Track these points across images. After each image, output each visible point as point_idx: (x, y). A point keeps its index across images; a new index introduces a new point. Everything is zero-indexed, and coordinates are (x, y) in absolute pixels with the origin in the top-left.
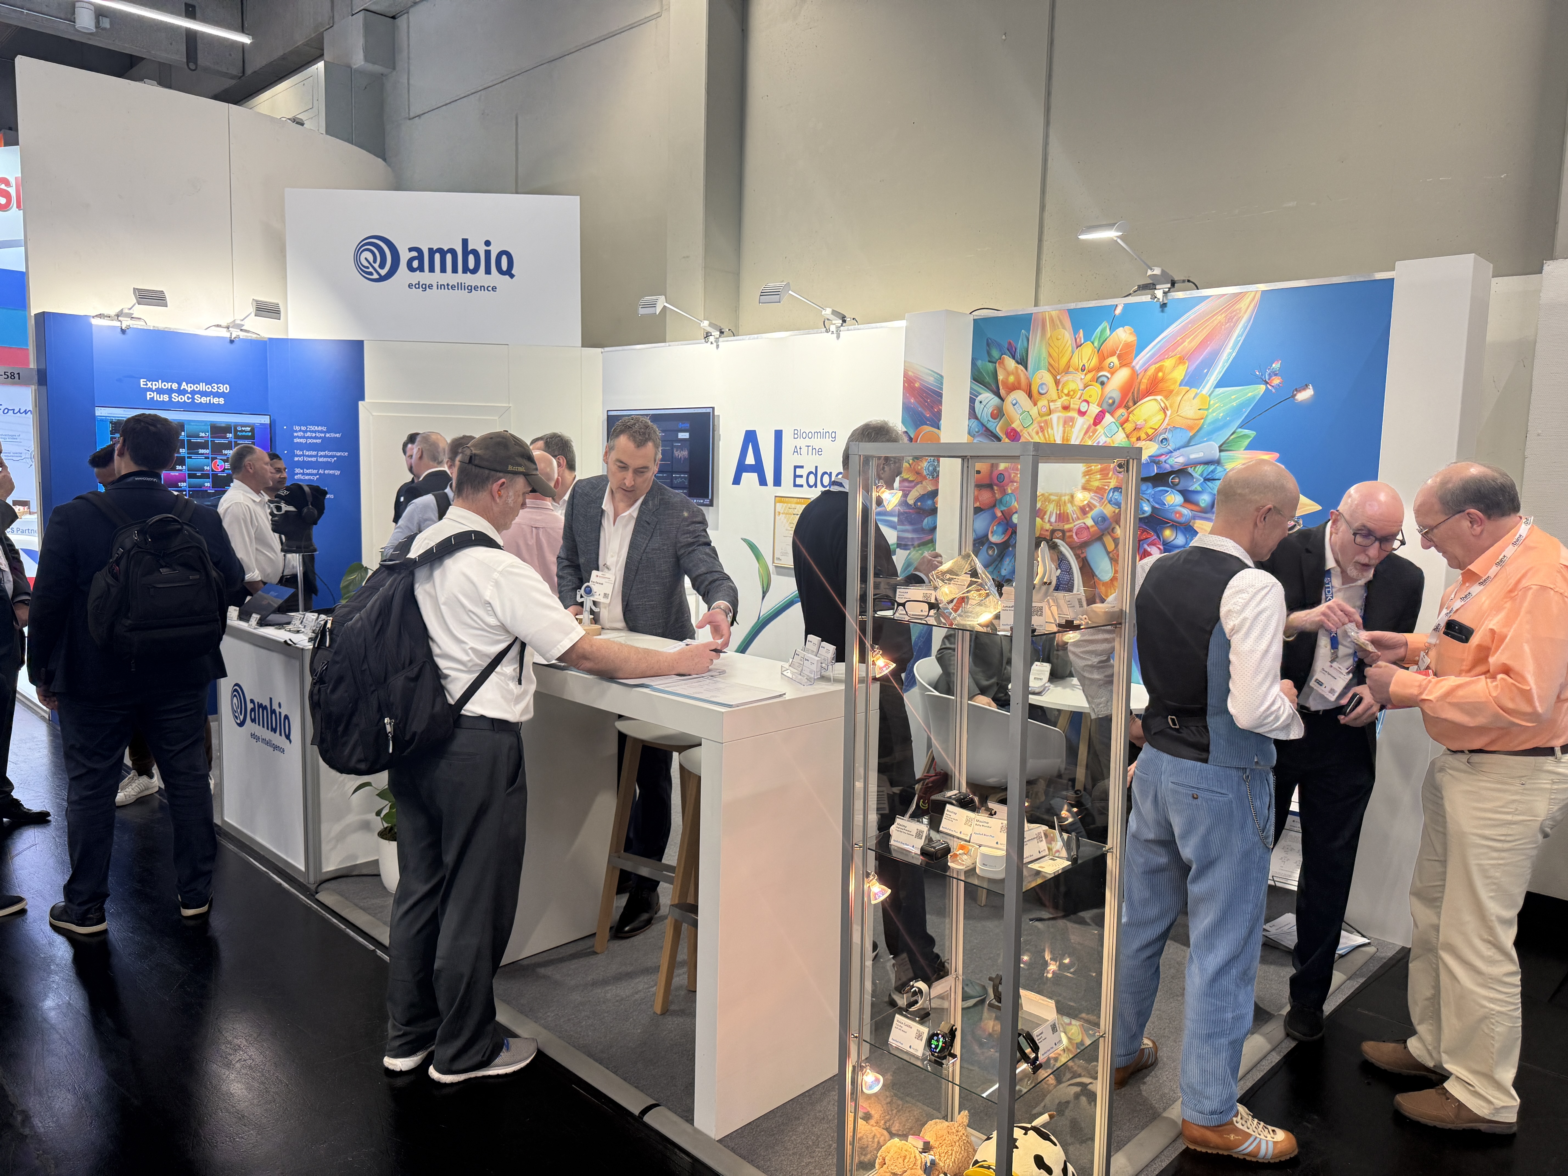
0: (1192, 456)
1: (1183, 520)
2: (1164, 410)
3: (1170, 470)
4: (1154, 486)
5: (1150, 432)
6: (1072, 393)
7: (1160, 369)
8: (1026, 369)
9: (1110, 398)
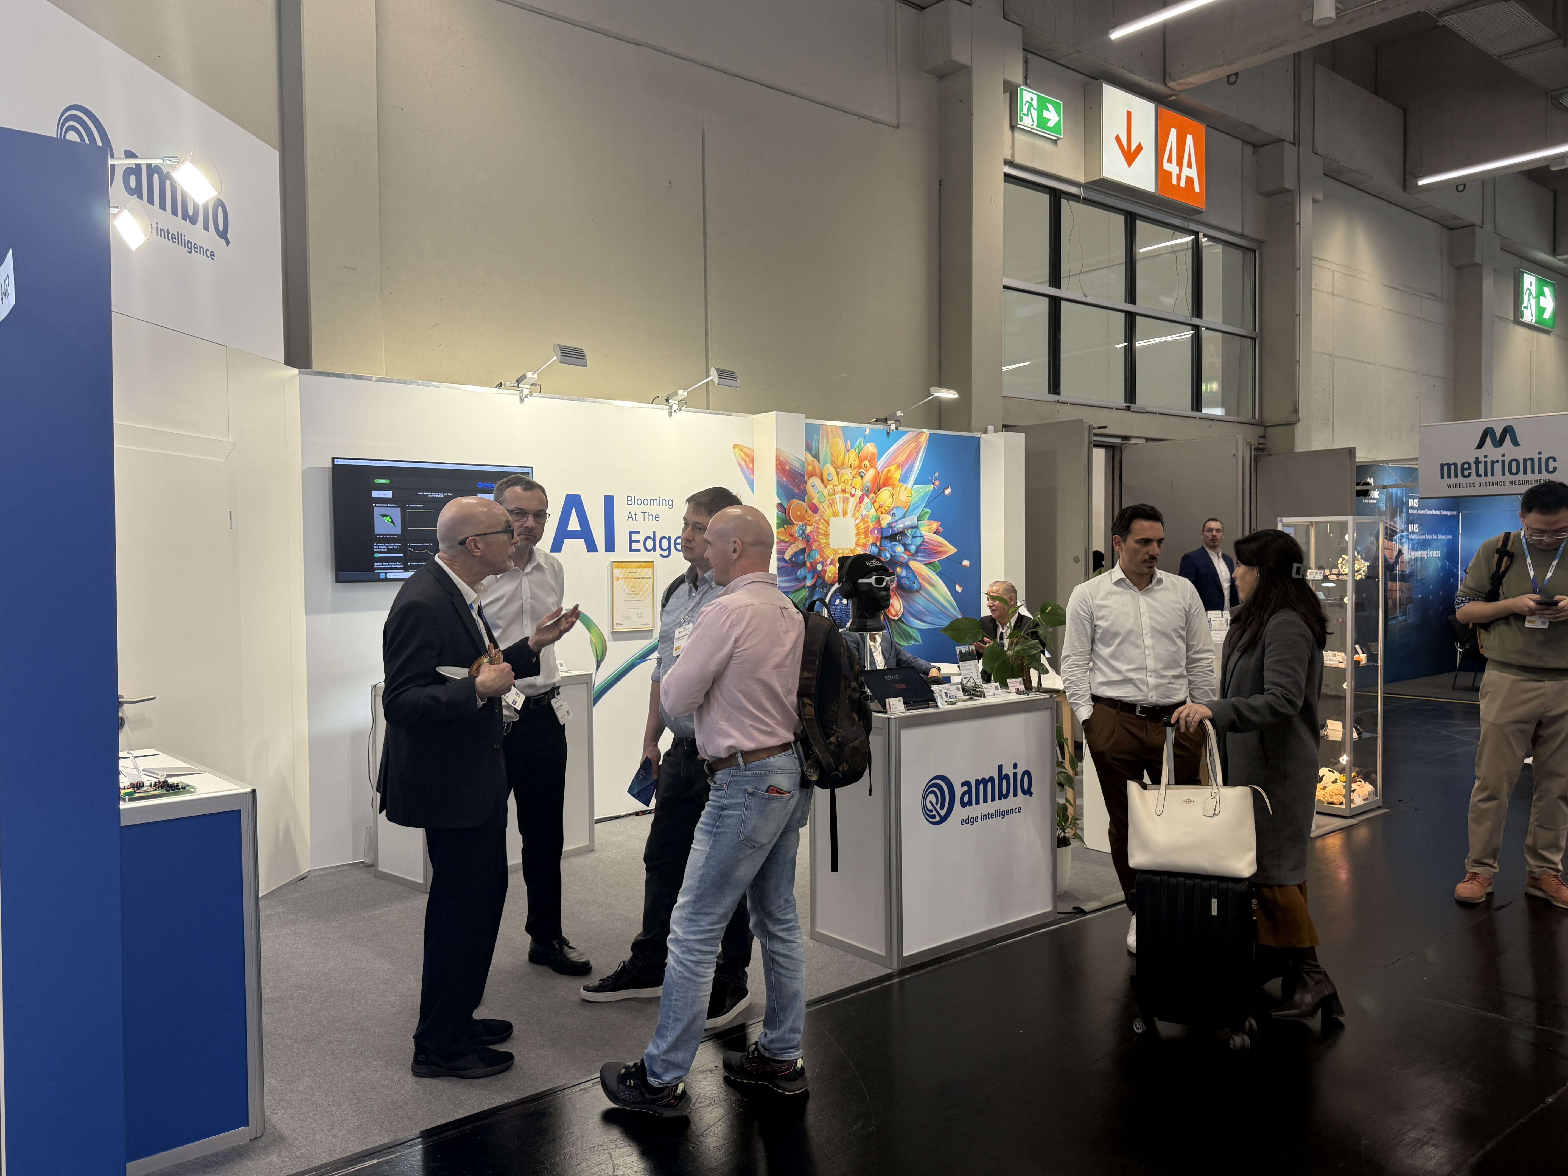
0: (906, 524)
1: (904, 561)
2: (892, 496)
3: (897, 532)
4: (891, 542)
5: (887, 509)
6: (846, 481)
7: (889, 471)
8: (819, 462)
9: (866, 487)
